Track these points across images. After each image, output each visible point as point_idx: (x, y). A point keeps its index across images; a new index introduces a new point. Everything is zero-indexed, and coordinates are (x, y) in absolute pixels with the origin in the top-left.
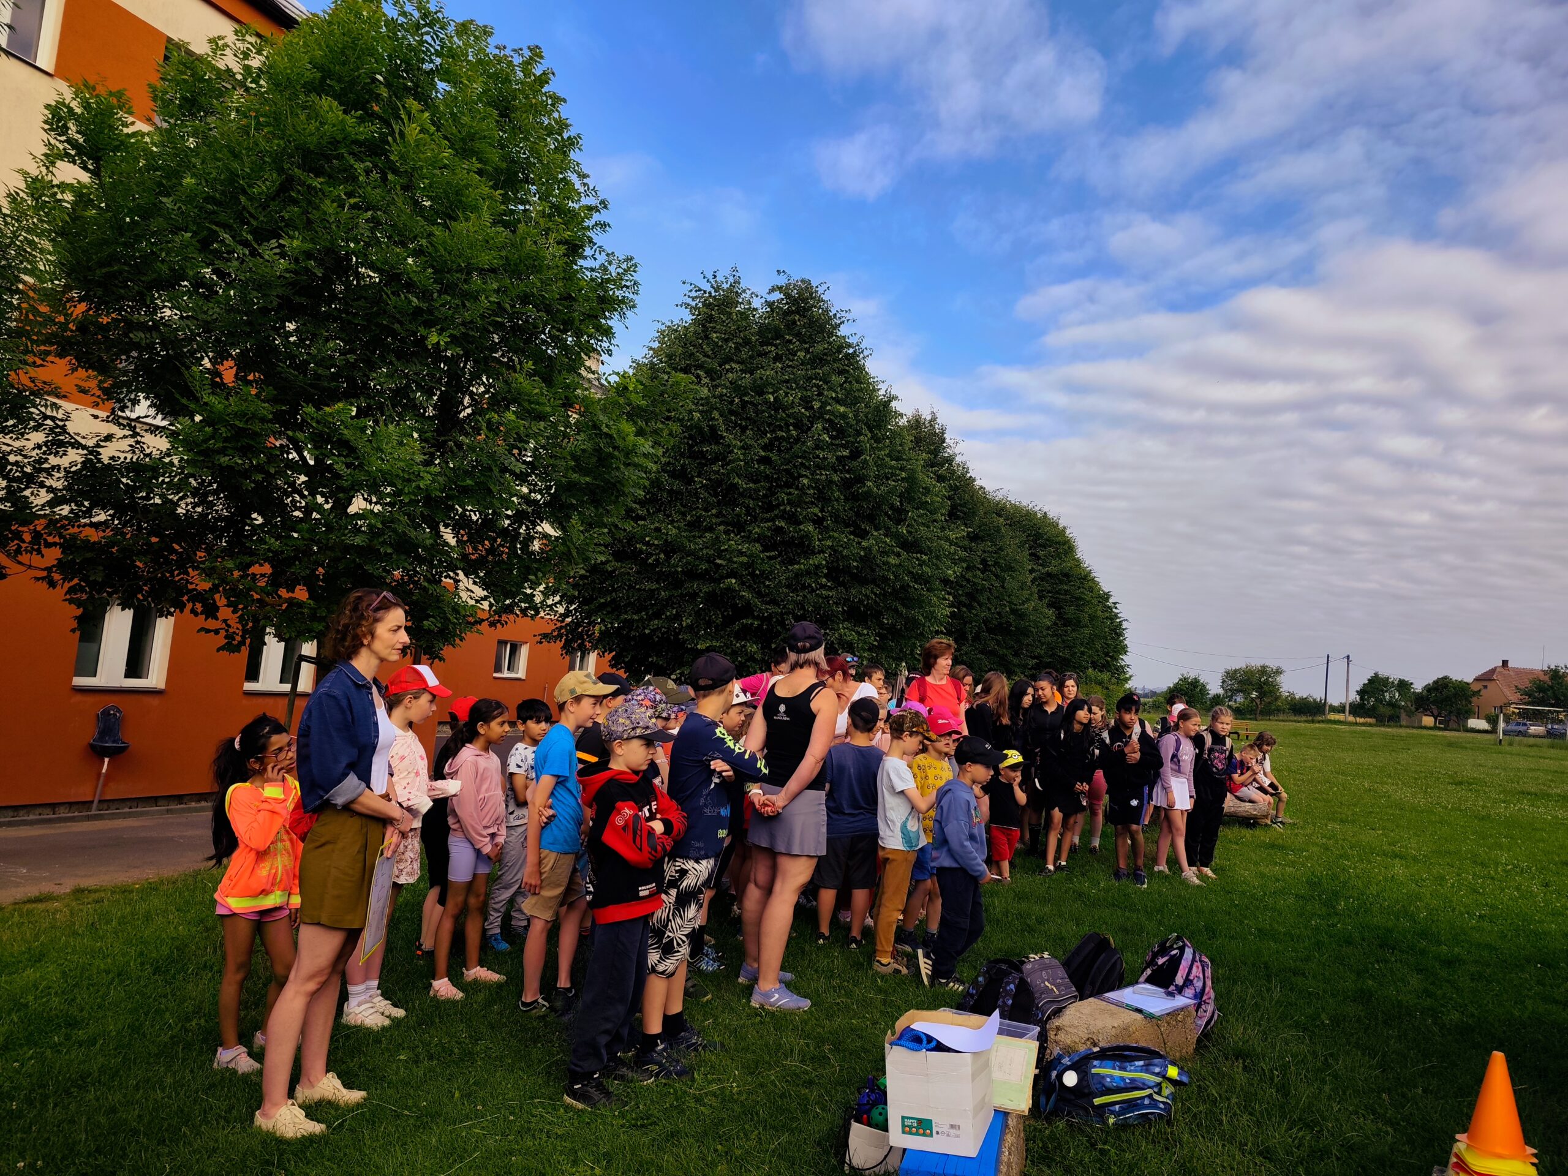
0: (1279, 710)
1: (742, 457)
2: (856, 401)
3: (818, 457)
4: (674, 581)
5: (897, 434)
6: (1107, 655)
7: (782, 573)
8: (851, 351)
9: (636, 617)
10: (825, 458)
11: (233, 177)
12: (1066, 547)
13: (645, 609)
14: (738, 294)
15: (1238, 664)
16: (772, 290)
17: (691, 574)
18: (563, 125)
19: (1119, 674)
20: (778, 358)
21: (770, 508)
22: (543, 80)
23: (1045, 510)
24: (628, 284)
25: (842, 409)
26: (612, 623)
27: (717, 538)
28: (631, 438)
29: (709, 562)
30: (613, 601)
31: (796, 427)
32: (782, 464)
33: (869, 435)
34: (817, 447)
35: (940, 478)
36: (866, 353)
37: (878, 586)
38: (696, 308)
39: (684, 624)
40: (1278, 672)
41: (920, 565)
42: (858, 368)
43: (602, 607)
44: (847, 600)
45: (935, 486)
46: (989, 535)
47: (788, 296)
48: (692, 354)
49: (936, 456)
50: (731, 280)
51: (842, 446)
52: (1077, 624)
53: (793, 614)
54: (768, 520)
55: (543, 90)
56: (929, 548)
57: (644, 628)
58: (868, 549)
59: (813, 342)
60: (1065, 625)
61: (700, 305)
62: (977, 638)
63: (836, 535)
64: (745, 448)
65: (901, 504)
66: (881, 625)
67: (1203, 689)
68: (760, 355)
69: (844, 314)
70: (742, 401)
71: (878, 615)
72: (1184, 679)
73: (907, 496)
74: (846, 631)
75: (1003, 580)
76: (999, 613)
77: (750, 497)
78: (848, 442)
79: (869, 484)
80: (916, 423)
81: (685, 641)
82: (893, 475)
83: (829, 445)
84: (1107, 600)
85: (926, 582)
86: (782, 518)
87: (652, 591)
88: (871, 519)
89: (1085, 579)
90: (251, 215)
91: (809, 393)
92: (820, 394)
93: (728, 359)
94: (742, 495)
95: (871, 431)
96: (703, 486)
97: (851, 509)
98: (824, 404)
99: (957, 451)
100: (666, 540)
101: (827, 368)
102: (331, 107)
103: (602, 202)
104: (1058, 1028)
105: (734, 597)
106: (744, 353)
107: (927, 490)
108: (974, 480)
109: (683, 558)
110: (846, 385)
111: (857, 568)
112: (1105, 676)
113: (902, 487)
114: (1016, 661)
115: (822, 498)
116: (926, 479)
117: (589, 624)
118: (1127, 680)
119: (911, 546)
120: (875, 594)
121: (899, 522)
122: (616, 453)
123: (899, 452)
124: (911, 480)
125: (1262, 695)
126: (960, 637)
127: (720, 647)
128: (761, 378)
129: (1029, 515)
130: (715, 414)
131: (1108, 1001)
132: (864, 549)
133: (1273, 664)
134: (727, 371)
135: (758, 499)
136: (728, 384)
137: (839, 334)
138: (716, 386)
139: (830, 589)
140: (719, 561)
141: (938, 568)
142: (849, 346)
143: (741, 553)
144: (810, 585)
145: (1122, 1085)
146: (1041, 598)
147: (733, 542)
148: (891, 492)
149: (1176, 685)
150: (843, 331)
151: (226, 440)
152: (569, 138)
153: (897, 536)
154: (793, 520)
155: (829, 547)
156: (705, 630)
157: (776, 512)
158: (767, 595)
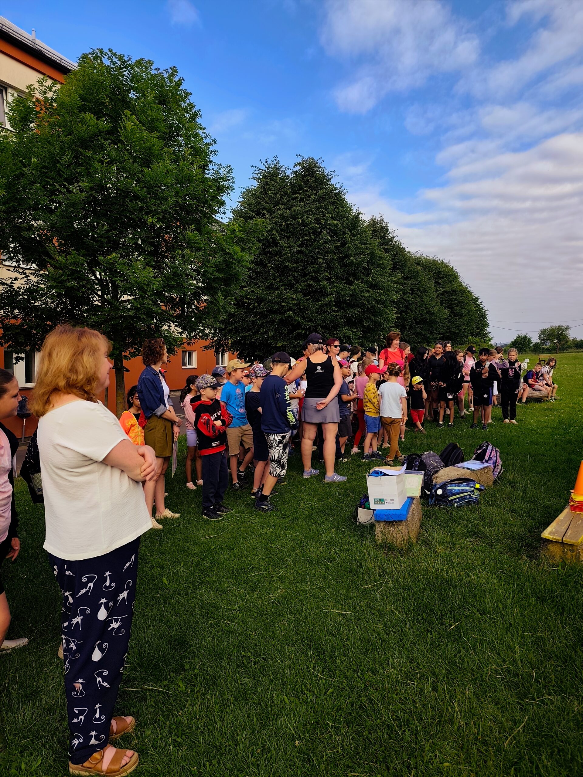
0: (569, 347)
1: (289, 252)
2: (342, 217)
3: (326, 247)
4: (264, 316)
5: (363, 232)
6: (478, 328)
7: (314, 306)
8: (337, 191)
9: (247, 334)
10: (329, 248)
11: (52, 155)
12: (453, 277)
13: (250, 330)
14: (279, 170)
15: (547, 326)
16: (295, 165)
17: (271, 311)
18: (192, 106)
19: (485, 337)
20: (302, 200)
21: (305, 275)
22: (179, 83)
23: (442, 259)
24: (229, 178)
25: (335, 222)
26: (236, 338)
27: (281, 293)
28: (240, 253)
29: (278, 304)
30: (236, 327)
31: (313, 233)
32: (309, 253)
33: (350, 233)
34: (325, 243)
35: (387, 250)
36: (345, 191)
37: (360, 308)
38: (259, 179)
39: (270, 335)
40: (568, 328)
41: (380, 295)
42: (341, 200)
43: (231, 331)
44: (345, 316)
45: (384, 255)
46: (414, 276)
47: (304, 167)
48: (260, 202)
49: (384, 238)
50: (275, 162)
51: (337, 240)
52: (461, 315)
53: (320, 325)
54: (304, 282)
55: (180, 89)
56: (383, 286)
57: (252, 339)
58: (354, 290)
59: (318, 190)
60: (455, 316)
61: (261, 177)
62: (411, 327)
63: (337, 285)
64: (290, 247)
65: (368, 266)
66: (363, 327)
67: (530, 341)
68: (293, 199)
69: (332, 173)
70: (286, 224)
71: (361, 322)
72: (519, 337)
73: (371, 262)
74: (347, 331)
75: (422, 297)
76: (421, 314)
77: (295, 271)
78: (339, 238)
79: (352, 258)
80: (373, 223)
81: (271, 344)
82: (363, 252)
83: (330, 241)
84: (477, 301)
85: (383, 303)
86: (312, 280)
87: (253, 321)
88: (354, 275)
89: (465, 292)
90: (63, 172)
91: (318, 216)
92: (324, 216)
93: (277, 204)
94: (290, 270)
95: (350, 231)
96: (272, 268)
97: (344, 271)
98: (326, 221)
99: (395, 235)
100: (257, 296)
101: (326, 202)
102: (91, 117)
103: (213, 140)
104: (437, 477)
105: (292, 320)
106: (285, 199)
107: (380, 258)
108: (404, 249)
109: (266, 304)
110: (337, 210)
111: (349, 300)
112: (478, 339)
113: (367, 258)
114: (431, 337)
115: (330, 268)
116: (380, 252)
117: (225, 340)
118: (490, 340)
119: (374, 286)
120: (359, 312)
121: (368, 275)
122: (234, 261)
123: (365, 240)
124: (372, 254)
125: (560, 340)
126: (402, 328)
127: (288, 344)
128: (294, 211)
129: (434, 263)
130: (274, 232)
131: (457, 467)
132: (352, 290)
133: (564, 324)
134: (278, 209)
135: (299, 271)
136: (279, 216)
137: (330, 183)
138: (272, 218)
139: (337, 312)
140: (283, 304)
141: (388, 296)
142: (336, 189)
143: (293, 299)
144: (327, 311)
145: (459, 492)
146: (442, 304)
147: (289, 294)
148: (363, 261)
149: (515, 340)
150: (332, 182)
151: (68, 276)
152: (195, 112)
153: (367, 282)
154: (316, 280)
155: (335, 291)
156: (280, 337)
157: (308, 277)
158: (307, 317)
